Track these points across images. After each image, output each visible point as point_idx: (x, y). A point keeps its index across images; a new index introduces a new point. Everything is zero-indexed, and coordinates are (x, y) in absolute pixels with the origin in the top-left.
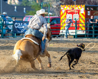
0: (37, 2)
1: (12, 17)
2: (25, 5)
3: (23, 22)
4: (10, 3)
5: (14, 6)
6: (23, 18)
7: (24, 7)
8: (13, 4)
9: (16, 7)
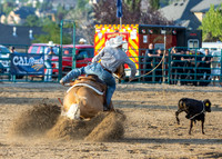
0: (53, 19)
1: (8, 46)
2: (31, 25)
3: (28, 55)
4: (5, 21)
5: (12, 27)
6: (27, 47)
7: (29, 28)
8: (10, 23)
9: (15, 29)
